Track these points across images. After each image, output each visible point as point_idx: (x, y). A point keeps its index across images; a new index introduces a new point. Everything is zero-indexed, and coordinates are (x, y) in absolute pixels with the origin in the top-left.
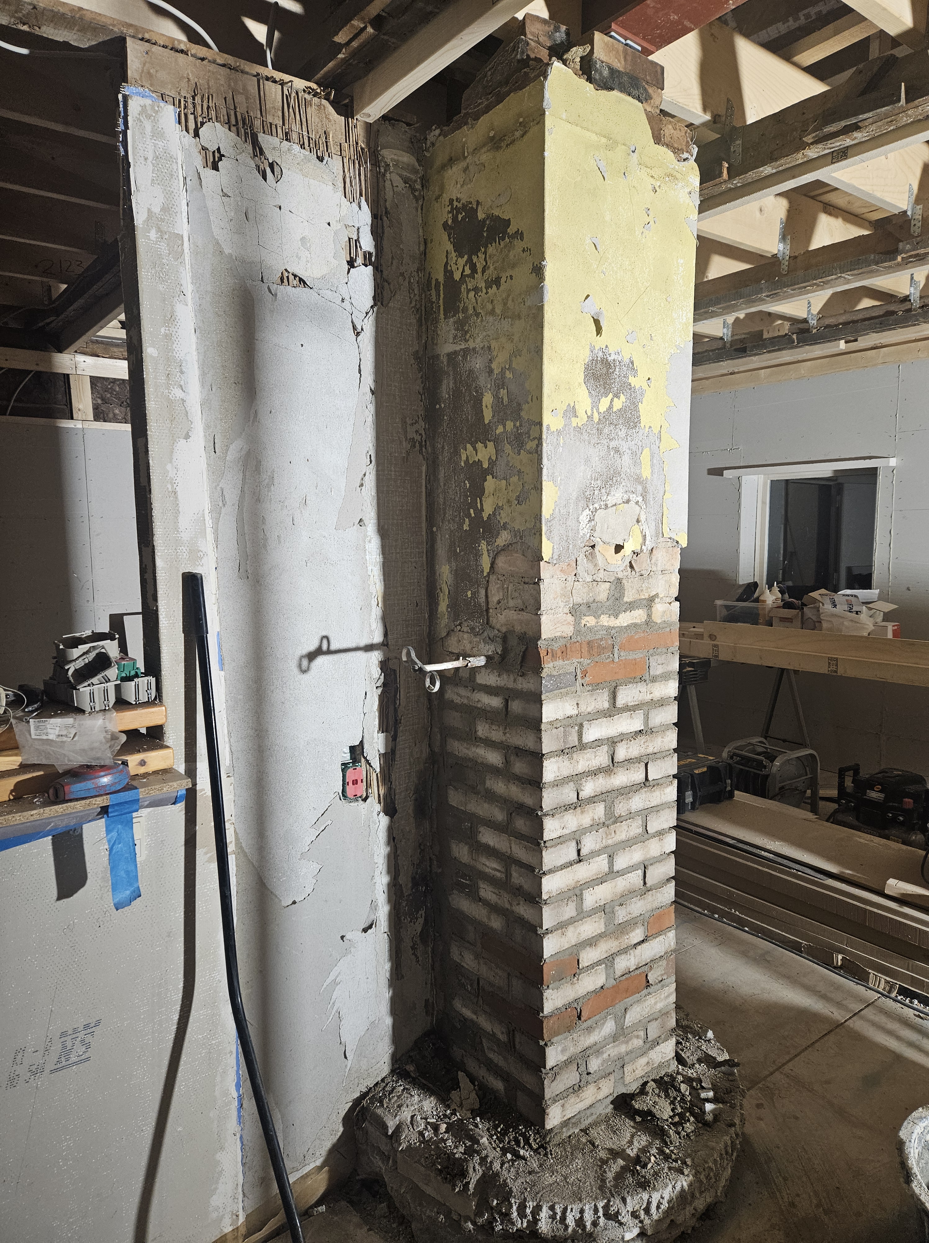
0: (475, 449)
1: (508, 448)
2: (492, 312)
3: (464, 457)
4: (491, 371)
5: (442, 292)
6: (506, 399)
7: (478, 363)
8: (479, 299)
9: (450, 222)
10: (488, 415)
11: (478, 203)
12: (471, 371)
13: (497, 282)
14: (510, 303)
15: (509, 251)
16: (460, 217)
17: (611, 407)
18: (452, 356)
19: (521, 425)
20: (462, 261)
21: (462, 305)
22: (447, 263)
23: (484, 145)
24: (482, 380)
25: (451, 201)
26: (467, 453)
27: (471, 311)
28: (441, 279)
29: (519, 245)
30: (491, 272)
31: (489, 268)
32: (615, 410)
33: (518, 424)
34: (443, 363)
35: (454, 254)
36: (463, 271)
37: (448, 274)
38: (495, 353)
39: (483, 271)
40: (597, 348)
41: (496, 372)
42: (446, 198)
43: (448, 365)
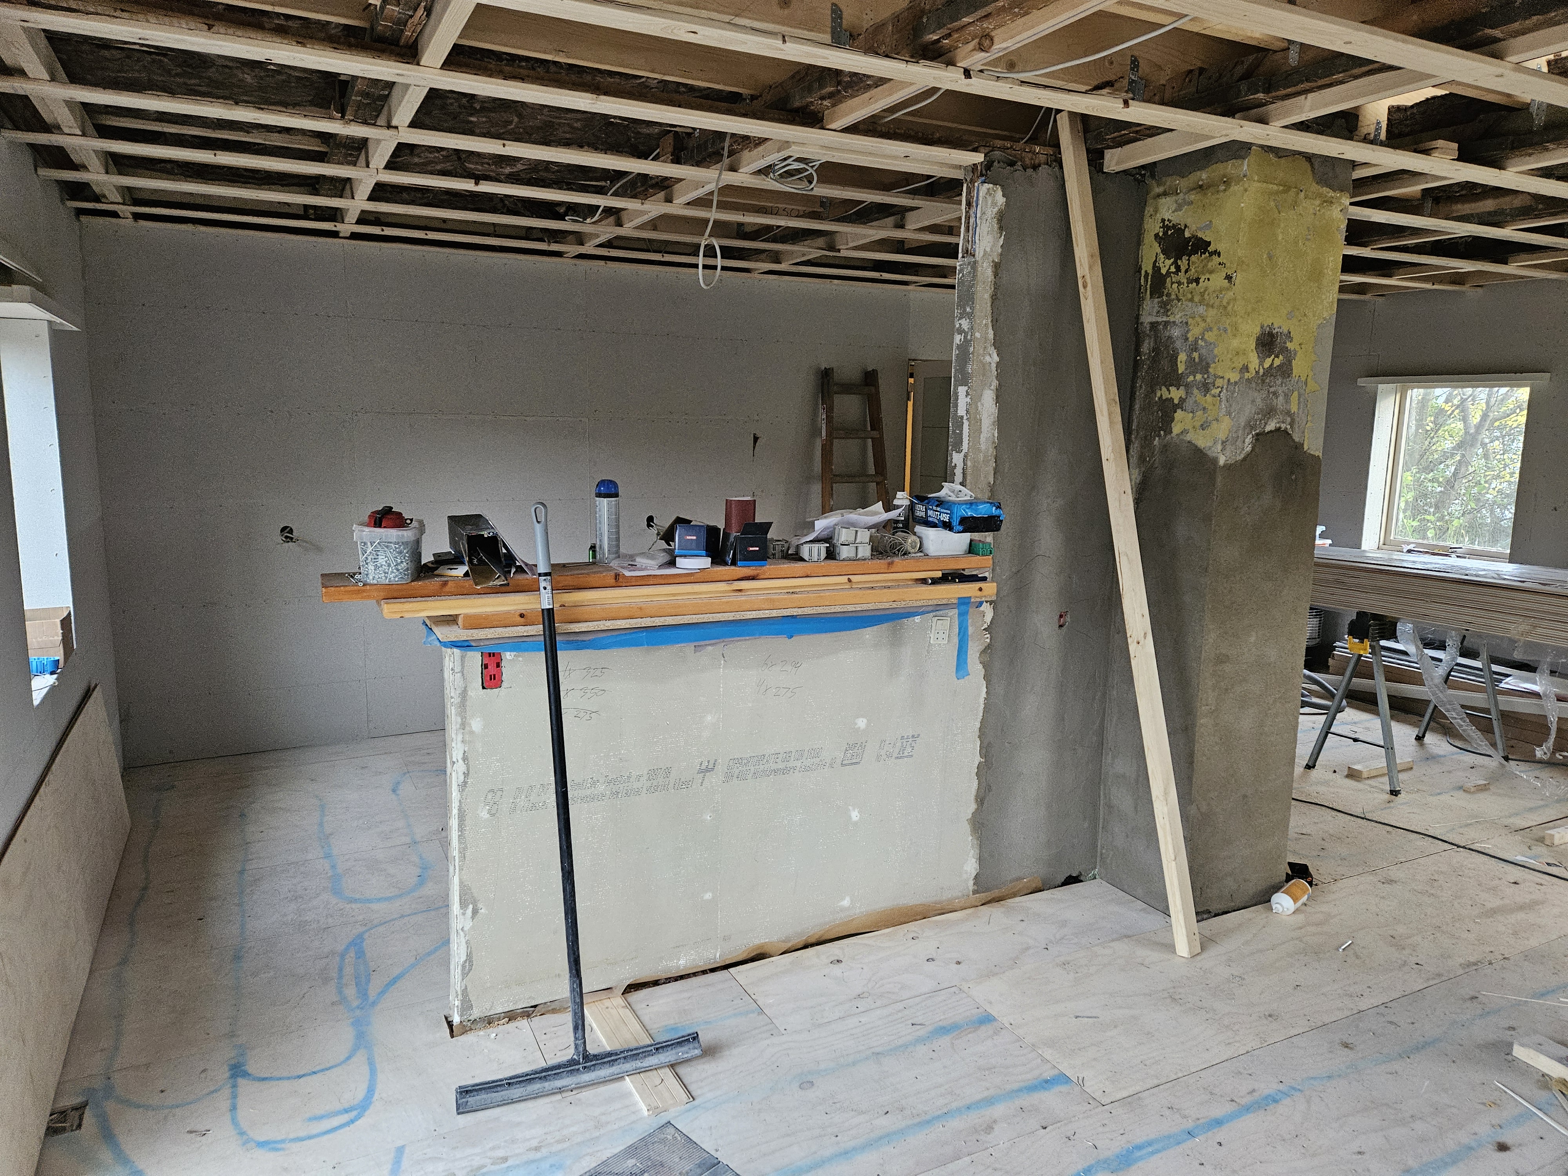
0: (1169, 390)
1: (1195, 391)
2: (1191, 300)
3: (1158, 395)
4: (1187, 339)
5: (1149, 280)
6: (1197, 360)
7: (1176, 332)
8: (1181, 290)
9: (1161, 234)
10: (1181, 368)
11: (1186, 226)
12: (1170, 337)
13: (1197, 281)
14: (1206, 296)
15: (1208, 262)
16: (1170, 232)
17: (1272, 364)
18: (1154, 325)
19: (1208, 377)
20: (1169, 262)
21: (1166, 292)
22: (1156, 261)
23: (1194, 189)
24: (1178, 344)
25: (1163, 220)
26: (1163, 393)
27: (1173, 297)
28: (1150, 272)
29: (1216, 259)
30: (1192, 273)
31: (1191, 270)
32: (1275, 365)
33: (1206, 376)
34: (1146, 328)
35: (1162, 256)
36: (1169, 269)
37: (1156, 269)
38: (1191, 327)
39: (1186, 271)
40: (1265, 325)
41: (1190, 339)
42: (1159, 217)
43: (1150, 330)
